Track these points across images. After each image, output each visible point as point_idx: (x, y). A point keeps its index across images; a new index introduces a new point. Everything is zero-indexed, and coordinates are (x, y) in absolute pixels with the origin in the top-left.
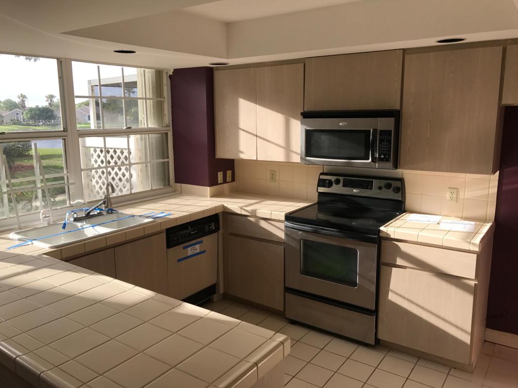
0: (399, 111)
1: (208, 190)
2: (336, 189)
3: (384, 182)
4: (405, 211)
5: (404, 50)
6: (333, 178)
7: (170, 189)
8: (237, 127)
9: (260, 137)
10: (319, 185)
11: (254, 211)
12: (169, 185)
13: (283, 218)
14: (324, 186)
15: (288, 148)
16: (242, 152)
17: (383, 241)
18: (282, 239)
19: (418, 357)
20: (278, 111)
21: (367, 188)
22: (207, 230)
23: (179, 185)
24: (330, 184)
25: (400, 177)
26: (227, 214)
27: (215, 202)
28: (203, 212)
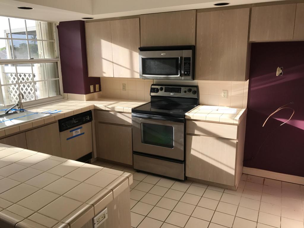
0: (195, 46)
1: (84, 96)
2: (161, 93)
3: (187, 88)
4: (199, 104)
5: (197, 10)
6: (159, 87)
7: (60, 97)
8: (101, 58)
9: (115, 63)
10: (151, 92)
11: (113, 108)
12: (60, 94)
13: (131, 111)
14: (154, 92)
15: (132, 69)
16: (105, 73)
17: (187, 121)
18: (130, 123)
19: (207, 185)
20: (125, 47)
21: (178, 92)
22: (84, 120)
23: (66, 94)
24: (157, 91)
25: (196, 85)
26: (97, 110)
27: (88, 104)
28: (82, 109)
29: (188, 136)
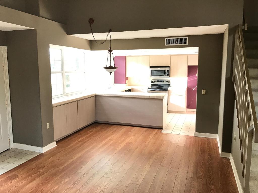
0: (170, 66)
1: (125, 84)
2: (156, 83)
3: (166, 81)
4: (170, 86)
5: (171, 55)
10: (152, 82)
17: (168, 90)
21: (163, 82)
23: (116, 84)
25: (170, 79)
27: (128, 87)
29: (169, 96)
